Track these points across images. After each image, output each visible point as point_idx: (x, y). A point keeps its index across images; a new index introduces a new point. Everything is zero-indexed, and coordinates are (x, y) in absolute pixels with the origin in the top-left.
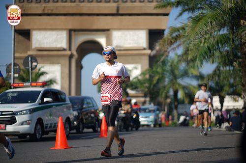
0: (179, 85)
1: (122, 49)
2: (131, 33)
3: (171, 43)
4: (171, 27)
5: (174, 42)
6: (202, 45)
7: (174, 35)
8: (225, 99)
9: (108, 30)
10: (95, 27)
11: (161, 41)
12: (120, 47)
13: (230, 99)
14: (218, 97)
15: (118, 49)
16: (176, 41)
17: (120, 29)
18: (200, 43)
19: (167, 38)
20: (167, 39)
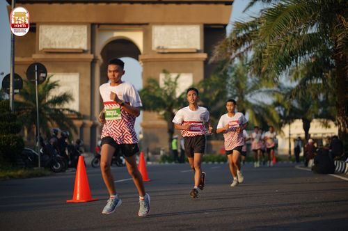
0: (247, 103)
1: (166, 51)
2: (180, 28)
3: (237, 46)
4: (236, 22)
5: (241, 44)
6: (281, 50)
7: (241, 34)
8: (311, 124)
9: (147, 24)
10: (127, 21)
11: (222, 43)
12: (163, 48)
13: (319, 123)
14: (301, 120)
15: (161, 51)
16: (243, 43)
17: (163, 24)
18: (278, 48)
19: (231, 38)
20: (230, 40)
